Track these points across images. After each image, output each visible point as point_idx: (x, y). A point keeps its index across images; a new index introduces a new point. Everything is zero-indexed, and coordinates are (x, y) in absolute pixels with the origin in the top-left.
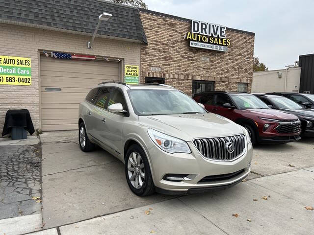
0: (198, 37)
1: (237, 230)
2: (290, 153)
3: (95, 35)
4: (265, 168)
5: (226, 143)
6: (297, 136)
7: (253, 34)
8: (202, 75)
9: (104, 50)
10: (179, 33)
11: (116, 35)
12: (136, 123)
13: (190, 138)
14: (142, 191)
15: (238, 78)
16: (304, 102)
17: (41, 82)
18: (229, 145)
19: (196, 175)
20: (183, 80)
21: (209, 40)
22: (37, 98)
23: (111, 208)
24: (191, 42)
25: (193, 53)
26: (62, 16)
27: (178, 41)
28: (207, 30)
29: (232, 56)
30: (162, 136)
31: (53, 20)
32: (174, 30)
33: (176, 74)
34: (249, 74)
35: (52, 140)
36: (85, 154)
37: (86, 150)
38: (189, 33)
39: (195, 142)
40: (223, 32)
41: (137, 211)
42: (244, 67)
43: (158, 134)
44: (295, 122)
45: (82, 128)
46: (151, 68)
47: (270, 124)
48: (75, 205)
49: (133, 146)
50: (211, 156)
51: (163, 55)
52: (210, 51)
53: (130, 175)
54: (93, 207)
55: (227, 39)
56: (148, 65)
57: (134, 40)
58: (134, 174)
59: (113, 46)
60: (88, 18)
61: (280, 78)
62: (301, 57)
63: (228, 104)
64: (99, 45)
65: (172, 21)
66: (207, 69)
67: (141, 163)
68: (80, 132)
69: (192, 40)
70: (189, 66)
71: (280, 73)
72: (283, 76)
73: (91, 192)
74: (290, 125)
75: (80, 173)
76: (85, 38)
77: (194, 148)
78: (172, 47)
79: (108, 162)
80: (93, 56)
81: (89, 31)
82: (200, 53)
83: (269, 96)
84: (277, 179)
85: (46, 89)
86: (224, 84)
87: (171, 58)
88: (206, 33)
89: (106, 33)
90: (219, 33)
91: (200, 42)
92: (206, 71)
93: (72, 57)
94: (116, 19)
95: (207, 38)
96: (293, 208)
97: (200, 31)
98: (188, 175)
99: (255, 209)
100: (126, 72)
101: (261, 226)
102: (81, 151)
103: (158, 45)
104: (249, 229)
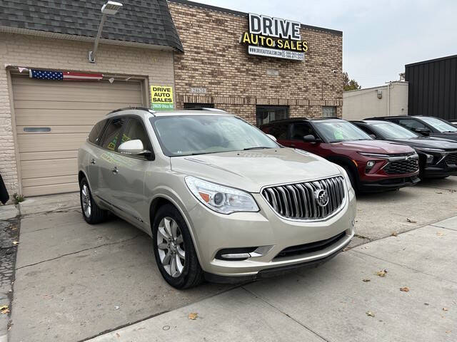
0: (260, 40)
1: (343, 333)
2: (406, 203)
3: (97, 40)
4: (373, 228)
5: (314, 190)
6: (414, 177)
7: (340, 34)
8: (269, 97)
9: (116, 65)
10: (232, 34)
11: (132, 39)
12: (167, 170)
13: (257, 187)
14: (182, 280)
15: (322, 99)
16: (419, 129)
17: (16, 120)
18: (320, 195)
19: (269, 247)
20: (241, 105)
21: (277, 44)
22: (11, 144)
23: (130, 314)
24: (250, 47)
25: (255, 64)
26: (43, 11)
27: (230, 47)
28: (273, 28)
29: (311, 66)
30: (210, 186)
31: (28, 17)
32: (223, 30)
33: (230, 96)
34: (338, 93)
35: (39, 210)
36: (91, 227)
37: (92, 221)
38: (246, 33)
39: (265, 192)
40: (297, 31)
41: (174, 315)
42: (330, 82)
43: (204, 184)
44: (412, 156)
45: (85, 187)
46: (192, 90)
47: (375, 162)
48: (67, 315)
49: (163, 207)
50: (293, 214)
51: (209, 69)
52: (279, 60)
53: (162, 256)
54: (99, 316)
55: (302, 41)
56: (186, 84)
57: (162, 47)
58: (169, 254)
59: (129, 57)
60: (86, 14)
61: (380, 98)
62: (408, 67)
63: (311, 137)
64: (107, 56)
65: (220, 16)
66: (276, 88)
67: (178, 234)
68: (81, 193)
69: (252, 44)
70: (249, 83)
71: (380, 91)
72: (384, 95)
73: (98, 289)
74: (404, 161)
75: (82, 259)
76: (83, 46)
77: (264, 202)
78: (221, 55)
79: (129, 237)
80: (99, 74)
81: (89, 34)
82: (265, 65)
83: (369, 123)
84: (394, 244)
85: (25, 129)
86: (302, 110)
87: (222, 73)
88: (271, 33)
89: (116, 37)
90: (290, 32)
91: (263, 46)
92: (276, 91)
93: (64, 76)
94: (131, 13)
95: (273, 40)
96: (425, 287)
97: (262, 31)
98: (256, 248)
99: (367, 294)
100: (153, 96)
101: (381, 321)
102: (85, 224)
103: (199, 53)
104: (362, 330)
